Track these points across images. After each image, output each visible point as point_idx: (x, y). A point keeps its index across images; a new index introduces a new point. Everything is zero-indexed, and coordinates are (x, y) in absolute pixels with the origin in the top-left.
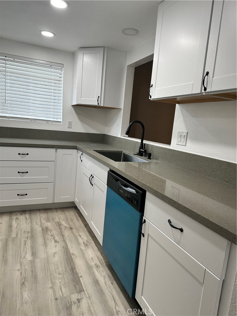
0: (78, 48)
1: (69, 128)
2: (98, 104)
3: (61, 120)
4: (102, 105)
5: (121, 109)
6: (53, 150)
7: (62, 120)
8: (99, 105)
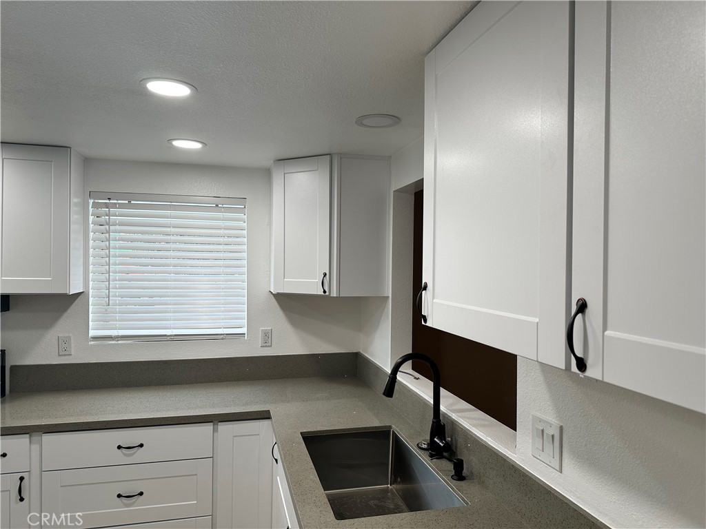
0: (272, 162)
1: (266, 346)
2: (325, 292)
3: (244, 330)
4: (334, 294)
5: (388, 297)
6: (208, 428)
7: (246, 329)
8: (327, 294)
